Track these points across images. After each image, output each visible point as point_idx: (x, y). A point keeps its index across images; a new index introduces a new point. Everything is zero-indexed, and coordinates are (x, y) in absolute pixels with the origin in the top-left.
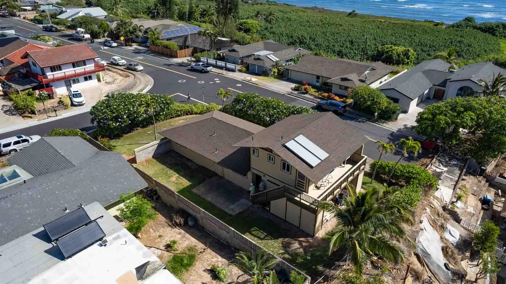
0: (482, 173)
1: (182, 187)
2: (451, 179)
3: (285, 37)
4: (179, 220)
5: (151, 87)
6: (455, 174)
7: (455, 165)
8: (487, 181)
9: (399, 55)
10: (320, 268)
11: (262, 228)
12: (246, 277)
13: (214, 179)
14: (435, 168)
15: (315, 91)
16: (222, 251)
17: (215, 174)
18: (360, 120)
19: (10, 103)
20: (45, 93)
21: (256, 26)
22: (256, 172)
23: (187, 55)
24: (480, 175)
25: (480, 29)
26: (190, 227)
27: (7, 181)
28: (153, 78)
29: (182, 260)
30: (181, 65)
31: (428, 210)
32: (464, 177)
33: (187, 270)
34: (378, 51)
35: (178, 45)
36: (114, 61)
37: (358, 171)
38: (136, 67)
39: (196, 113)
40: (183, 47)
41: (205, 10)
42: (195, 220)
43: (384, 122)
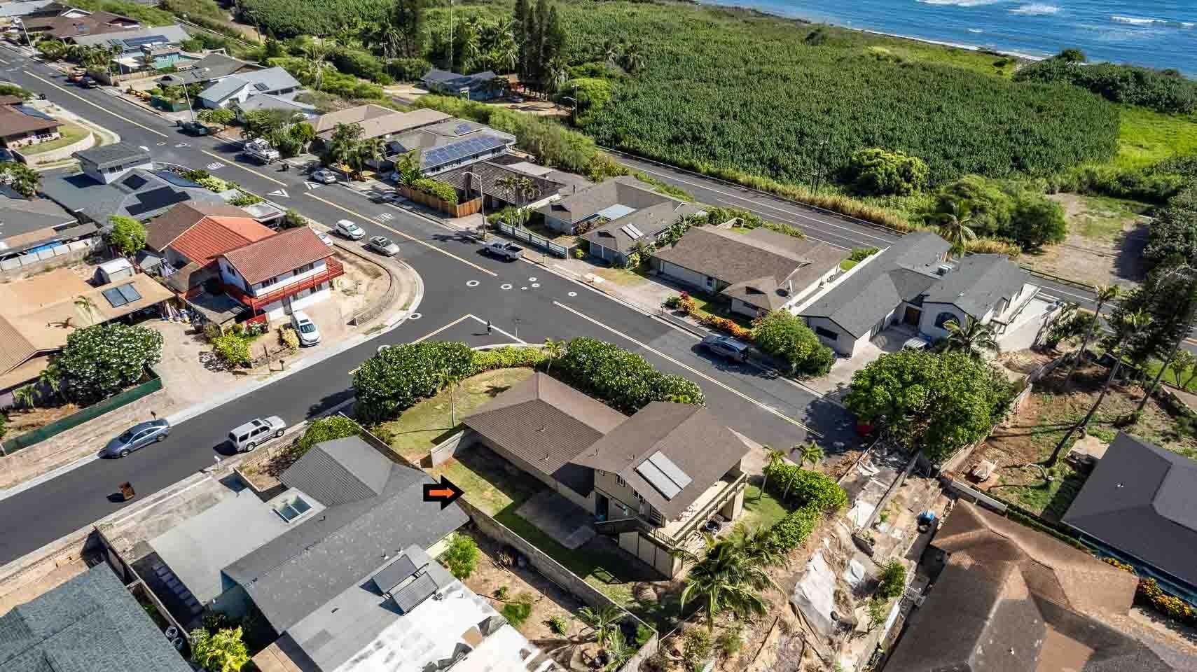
0: (934, 473)
1: (502, 507)
2: (880, 488)
3: (663, 124)
4: (508, 560)
5: (421, 297)
6: (888, 480)
7: (893, 464)
8: (940, 486)
9: (889, 175)
10: (674, 620)
11: (609, 569)
12: (590, 630)
13: (543, 494)
14: (861, 470)
15: (703, 308)
16: (561, 599)
17: (546, 486)
18: (769, 373)
19: (208, 348)
20: (256, 325)
21: (603, 95)
22: (601, 492)
23: (474, 210)
24: (932, 476)
25: (1088, 83)
26: (521, 568)
27: (297, 515)
28: (422, 277)
29: (517, 611)
30: (465, 238)
31: (827, 541)
32: (907, 481)
33: (523, 622)
34: (851, 162)
35: (455, 189)
36: (342, 231)
37: (733, 493)
38: (387, 248)
39: (506, 366)
40: (466, 194)
41: (490, 32)
42: (527, 560)
43: (807, 378)
